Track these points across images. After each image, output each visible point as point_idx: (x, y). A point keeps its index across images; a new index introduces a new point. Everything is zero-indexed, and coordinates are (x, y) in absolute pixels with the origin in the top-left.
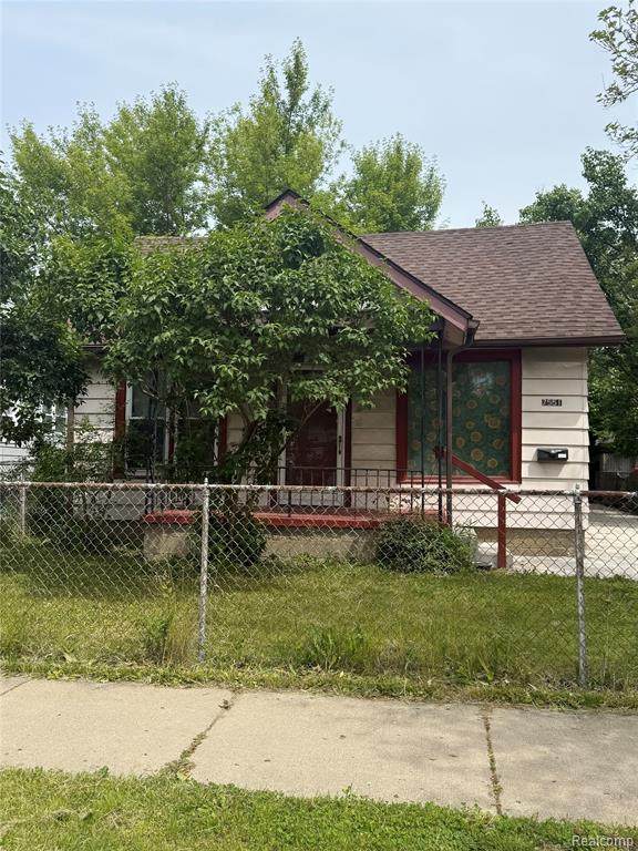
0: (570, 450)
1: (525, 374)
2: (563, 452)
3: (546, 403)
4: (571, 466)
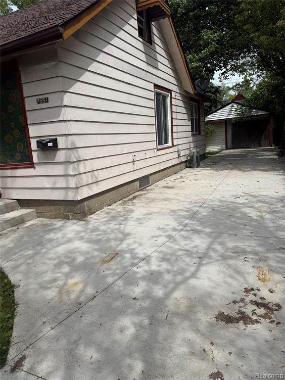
0: (58, 138)
1: (23, 79)
2: (52, 141)
3: (39, 102)
4: (63, 152)
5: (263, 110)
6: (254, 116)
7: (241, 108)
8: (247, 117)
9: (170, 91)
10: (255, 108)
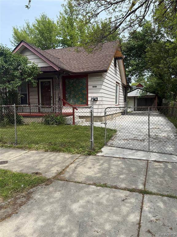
0: (98, 98)
1: (89, 80)
2: (96, 98)
3: (93, 87)
4: (99, 101)
5: (153, 93)
6: (149, 95)
7: (142, 91)
8: (145, 96)
9: (119, 83)
10: (149, 92)
